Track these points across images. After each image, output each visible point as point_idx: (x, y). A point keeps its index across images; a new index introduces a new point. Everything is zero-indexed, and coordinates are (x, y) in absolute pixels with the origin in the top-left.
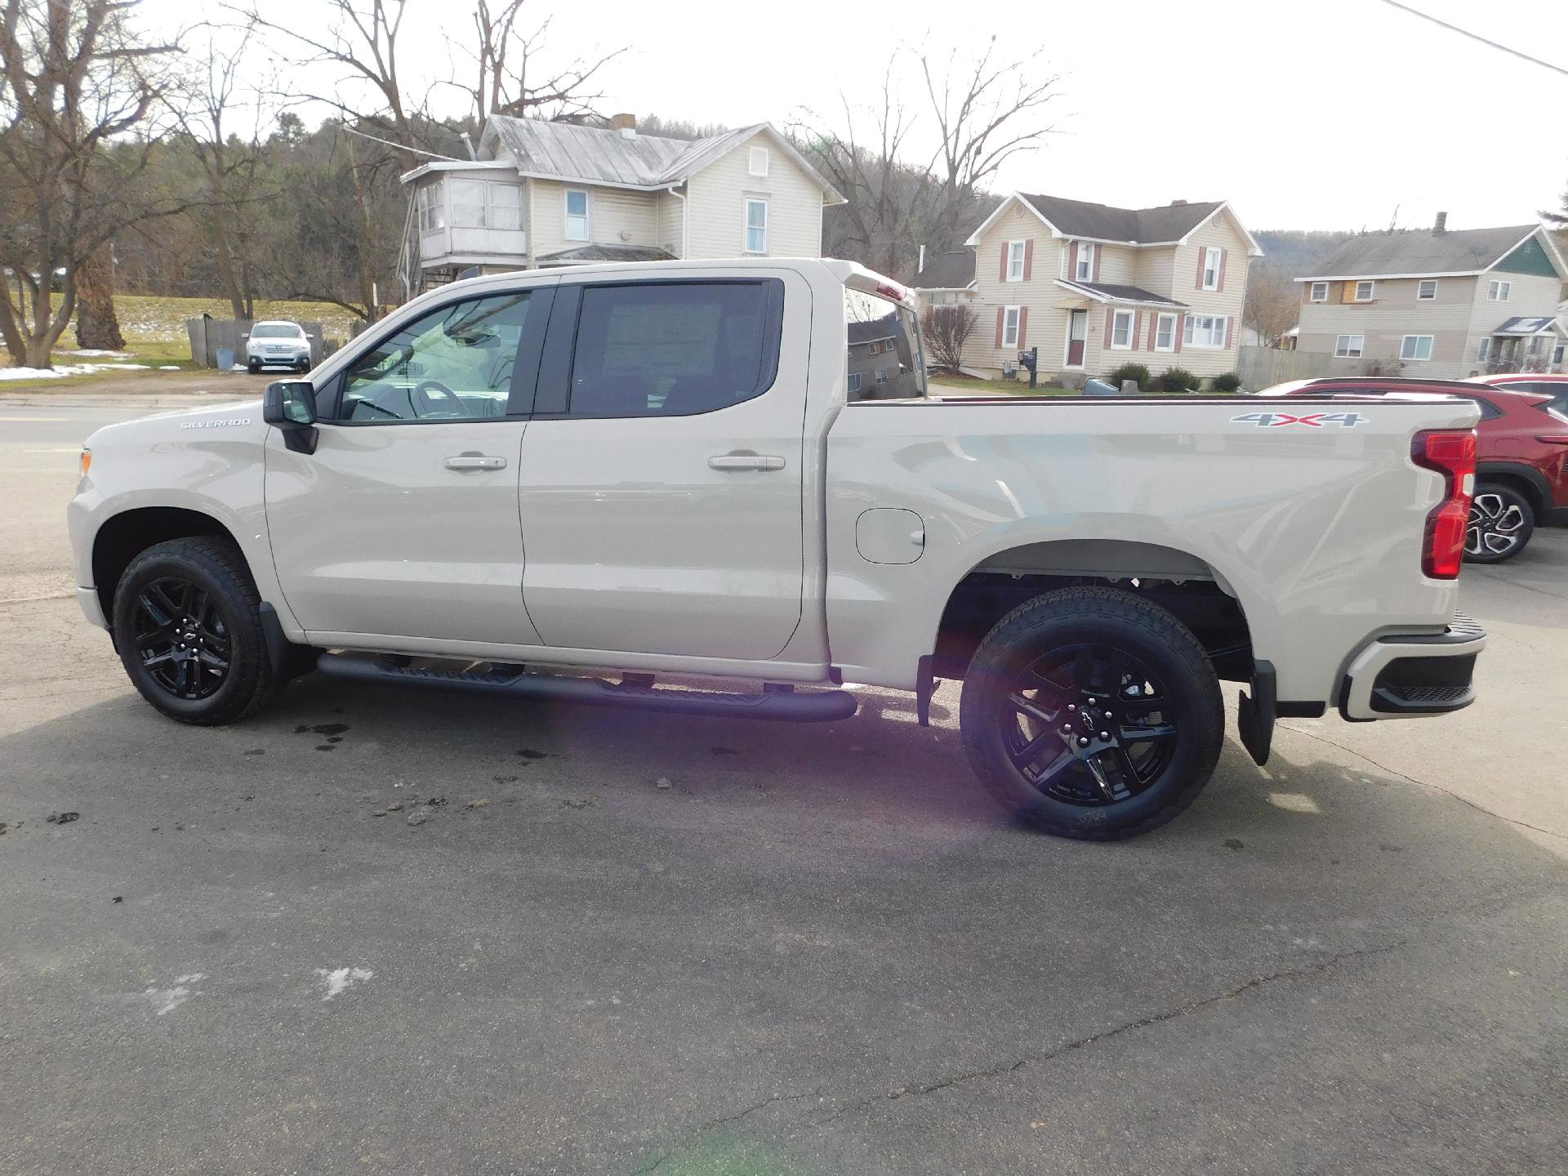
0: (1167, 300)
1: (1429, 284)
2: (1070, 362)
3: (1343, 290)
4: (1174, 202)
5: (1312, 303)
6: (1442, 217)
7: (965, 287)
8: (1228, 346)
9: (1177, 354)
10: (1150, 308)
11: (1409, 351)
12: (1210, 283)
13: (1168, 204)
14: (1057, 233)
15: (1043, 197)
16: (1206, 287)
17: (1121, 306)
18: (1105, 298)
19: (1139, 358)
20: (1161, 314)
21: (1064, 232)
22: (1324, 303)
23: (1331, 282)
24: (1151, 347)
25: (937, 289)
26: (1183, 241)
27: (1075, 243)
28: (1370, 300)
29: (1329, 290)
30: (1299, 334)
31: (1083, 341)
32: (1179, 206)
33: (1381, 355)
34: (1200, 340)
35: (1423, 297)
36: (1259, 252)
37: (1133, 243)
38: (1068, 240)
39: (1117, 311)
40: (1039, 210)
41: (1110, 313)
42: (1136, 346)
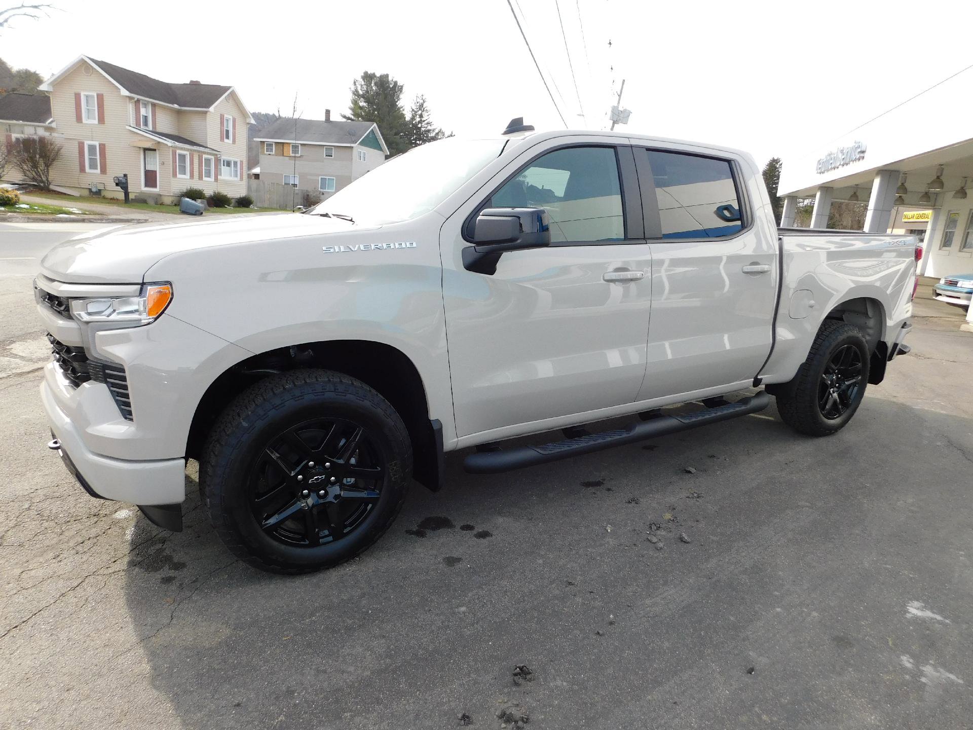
0: (207, 148)
1: (329, 148)
2: (146, 185)
3: (283, 148)
4: (192, 82)
5: (266, 154)
6: (328, 112)
7: (44, 122)
8: (241, 179)
9: (216, 183)
10: (199, 151)
11: (323, 186)
12: (228, 137)
13: (188, 82)
14: (124, 92)
15: (102, 62)
16: (226, 140)
17: (182, 149)
18: (169, 143)
19: (196, 185)
20: (205, 156)
21: (130, 92)
22: (273, 155)
23: (276, 143)
24: (200, 178)
25: (14, 122)
26: (212, 109)
27: (138, 101)
28: (299, 155)
29: (275, 148)
30: (261, 172)
31: (156, 172)
32: (195, 84)
33: (309, 188)
34: (226, 174)
35: (327, 156)
36: (253, 122)
37: (176, 106)
38: (133, 98)
39: (178, 152)
40: (106, 73)
41: (174, 153)
42: (192, 176)
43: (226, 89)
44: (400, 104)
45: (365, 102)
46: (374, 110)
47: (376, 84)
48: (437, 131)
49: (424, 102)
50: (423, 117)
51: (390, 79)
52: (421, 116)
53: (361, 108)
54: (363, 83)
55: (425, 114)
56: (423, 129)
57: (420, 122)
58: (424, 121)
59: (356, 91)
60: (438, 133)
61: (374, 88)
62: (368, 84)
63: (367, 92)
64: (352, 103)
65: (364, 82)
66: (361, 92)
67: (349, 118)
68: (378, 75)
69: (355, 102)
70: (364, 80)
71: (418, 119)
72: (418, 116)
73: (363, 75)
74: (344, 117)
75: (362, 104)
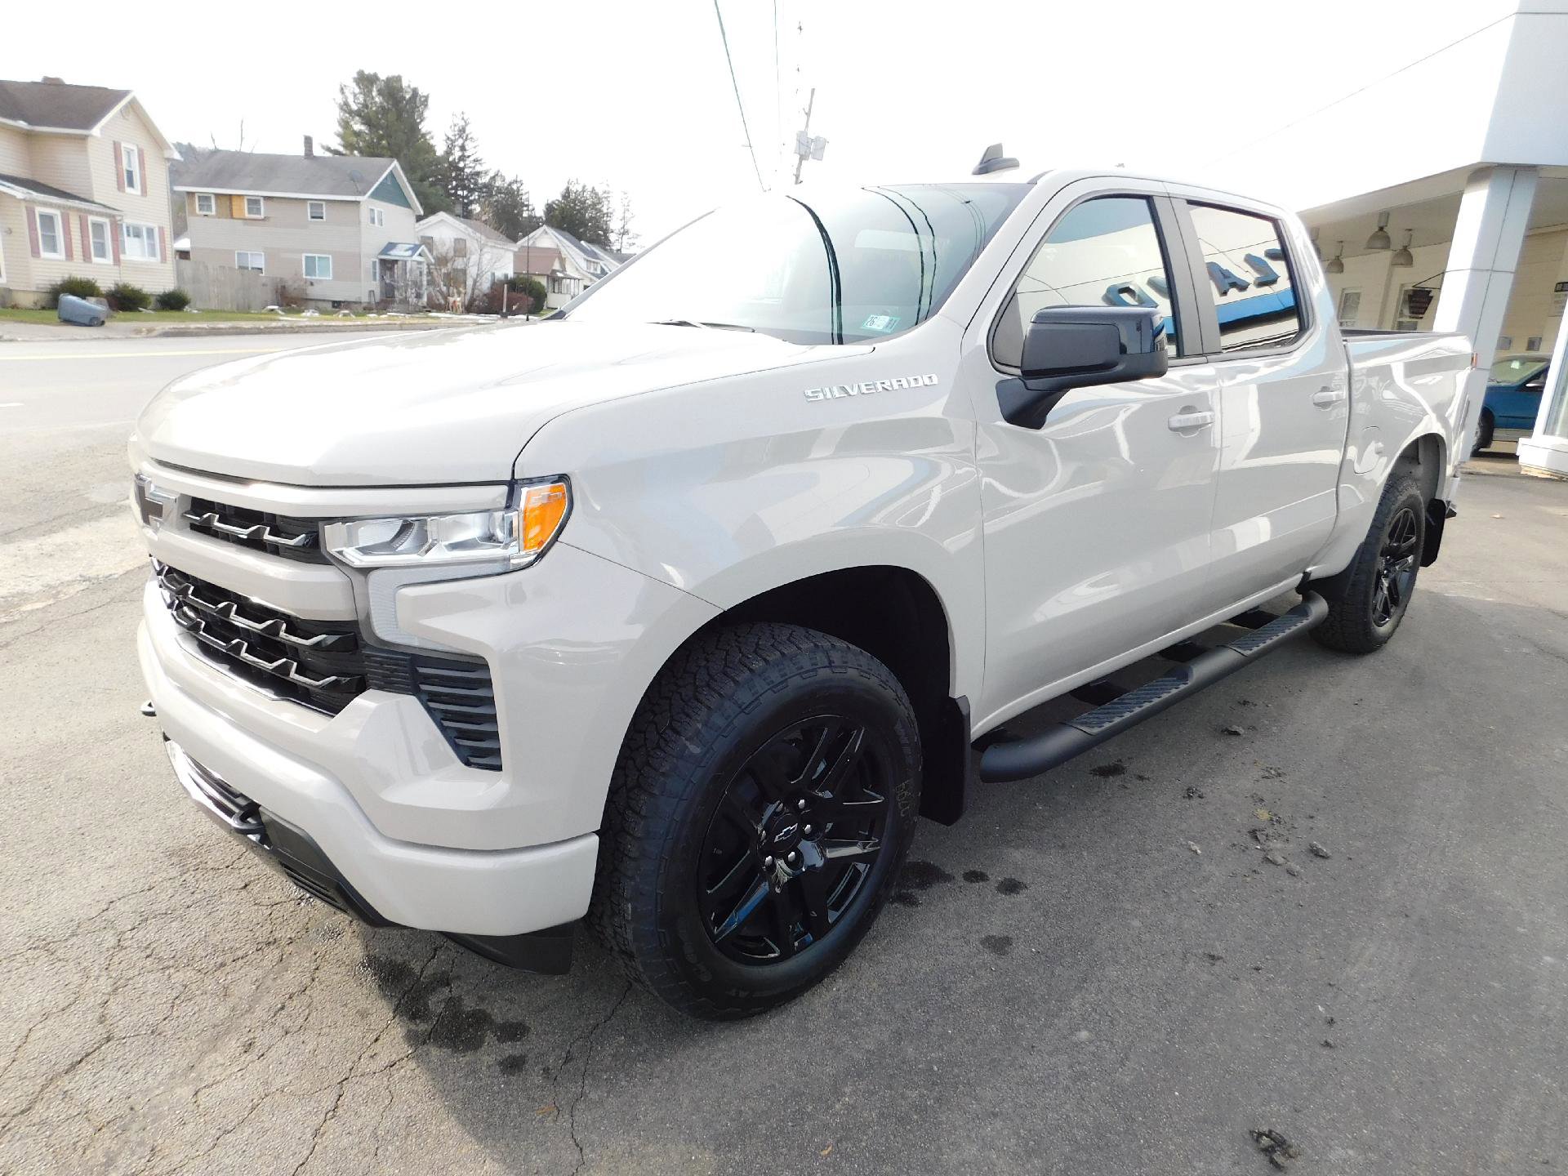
0: (93, 202)
1: (316, 205)
3: (231, 203)
4: (46, 79)
5: (198, 216)
6: (308, 141)
8: (164, 260)
9: (116, 267)
10: (79, 210)
11: (310, 269)
12: (131, 184)
13: (39, 79)
16: (128, 190)
17: (45, 204)
18: (19, 193)
19: (80, 271)
20: (91, 219)
22: (212, 217)
23: (217, 196)
24: (86, 257)
26: (96, 131)
28: (262, 217)
29: (216, 203)
30: (192, 248)
32: (52, 86)
33: (285, 274)
34: (134, 250)
35: (313, 217)
36: (177, 156)
37: (22, 124)
39: (39, 210)
41: (31, 213)
42: (69, 255)
43: (117, 96)
44: (424, 127)
45: (363, 124)
46: (381, 138)
47: (380, 92)
48: (492, 174)
49: (466, 125)
50: (465, 150)
51: (405, 84)
52: (463, 148)
53: (358, 134)
54: (357, 90)
55: (469, 145)
56: (467, 171)
57: (462, 158)
58: (469, 157)
59: (346, 104)
60: (494, 177)
61: (377, 99)
62: (367, 93)
63: (365, 106)
64: (340, 124)
65: (360, 88)
66: (354, 107)
67: (336, 152)
68: (383, 76)
69: (345, 125)
70: (358, 84)
71: (457, 153)
72: (457, 149)
73: (356, 76)
74: (328, 149)
75: (358, 126)
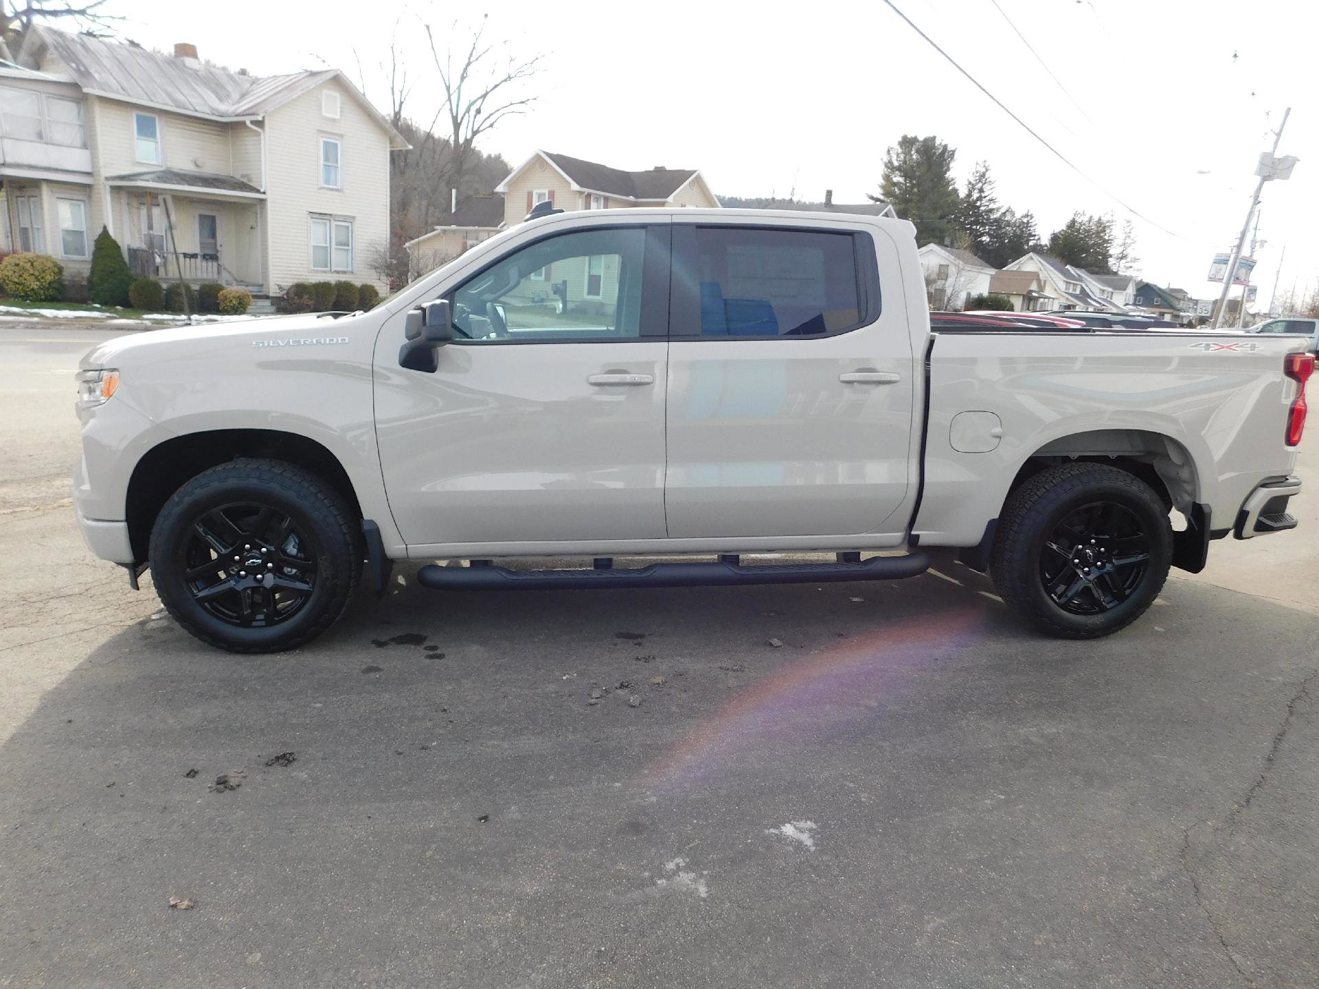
2: (590, 293)
4: (656, 168)
6: (829, 195)
7: (497, 226)
13: (652, 169)
14: (575, 186)
15: (558, 155)
21: (581, 186)
25: (471, 228)
26: (670, 198)
27: (589, 195)
31: (600, 276)
32: (660, 171)
37: (629, 198)
38: (583, 193)
40: (559, 166)
43: (690, 174)
44: (950, 175)
45: (900, 176)
46: (913, 186)
47: (917, 151)
48: (1003, 210)
49: (987, 171)
50: (983, 192)
51: (938, 142)
52: (981, 190)
53: (895, 184)
54: (900, 151)
55: (987, 188)
56: (982, 208)
57: (980, 199)
58: (985, 197)
59: (890, 162)
60: (1005, 213)
61: (914, 157)
62: (907, 153)
63: (905, 162)
64: (884, 179)
65: (902, 149)
66: (896, 164)
67: (877, 200)
68: (921, 138)
69: (887, 178)
70: (901, 146)
71: (975, 195)
72: (976, 191)
73: (900, 139)
74: (872, 198)
75: (897, 178)
